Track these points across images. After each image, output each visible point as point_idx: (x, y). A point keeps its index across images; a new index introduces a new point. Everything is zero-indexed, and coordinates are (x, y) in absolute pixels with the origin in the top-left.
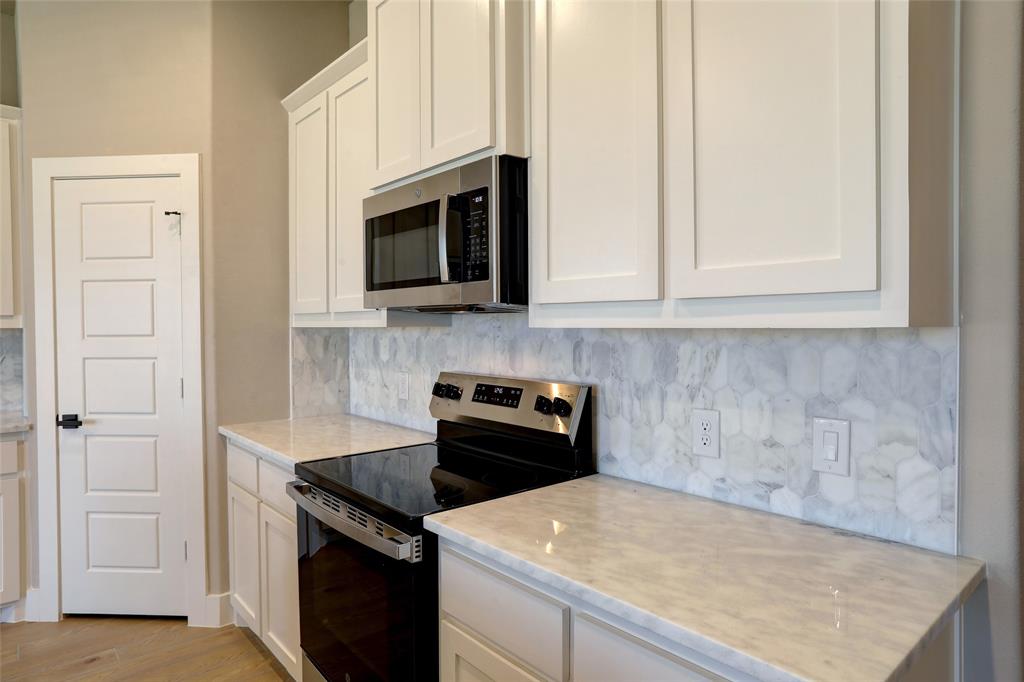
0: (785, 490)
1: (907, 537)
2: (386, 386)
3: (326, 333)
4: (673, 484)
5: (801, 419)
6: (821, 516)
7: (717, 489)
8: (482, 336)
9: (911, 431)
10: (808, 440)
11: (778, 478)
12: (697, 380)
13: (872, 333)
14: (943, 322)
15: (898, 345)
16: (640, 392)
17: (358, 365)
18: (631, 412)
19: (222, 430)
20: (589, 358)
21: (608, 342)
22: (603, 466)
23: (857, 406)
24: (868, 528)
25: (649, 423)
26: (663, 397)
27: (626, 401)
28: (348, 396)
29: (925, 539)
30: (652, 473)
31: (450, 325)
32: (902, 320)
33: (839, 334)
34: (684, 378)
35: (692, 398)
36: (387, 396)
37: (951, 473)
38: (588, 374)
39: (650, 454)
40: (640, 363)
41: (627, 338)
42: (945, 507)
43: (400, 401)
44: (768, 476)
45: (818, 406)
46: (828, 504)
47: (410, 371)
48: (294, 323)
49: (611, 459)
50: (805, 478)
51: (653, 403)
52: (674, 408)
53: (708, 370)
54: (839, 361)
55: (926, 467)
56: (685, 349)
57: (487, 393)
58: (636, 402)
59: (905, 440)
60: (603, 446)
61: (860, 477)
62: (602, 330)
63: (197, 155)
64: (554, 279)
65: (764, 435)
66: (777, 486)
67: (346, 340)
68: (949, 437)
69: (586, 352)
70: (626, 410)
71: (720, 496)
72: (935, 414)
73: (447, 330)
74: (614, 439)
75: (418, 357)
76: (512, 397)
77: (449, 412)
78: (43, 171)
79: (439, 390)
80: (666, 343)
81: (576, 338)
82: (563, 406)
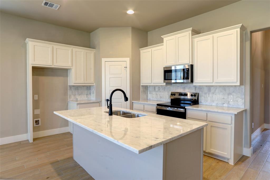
0: (225, 104)
1: (239, 107)
2: (157, 95)
3: (145, 86)
4: (211, 104)
5: (227, 95)
6: (230, 106)
7: (217, 104)
8: (178, 87)
9: (239, 96)
10: (228, 98)
11: (224, 102)
12: (214, 92)
13: (235, 86)
14: (243, 85)
15: (238, 87)
17: (150, 91)
18: (204, 96)
19: (133, 101)
20: (198, 89)
21: (200, 87)
22: (200, 103)
23: (234, 94)
24: (235, 107)
25: (207, 97)
26: (209, 94)
27: (203, 95)
28: (148, 97)
29: (241, 107)
30: (207, 103)
31: (172, 85)
32: (239, 85)
33: (232, 86)
34: (212, 92)
35: (213, 94)
36: (157, 96)
37: (244, 100)
38: (197, 91)
39: (207, 101)
40: (206, 90)
41: (203, 87)
42: (243, 104)
43: (160, 97)
44: (223, 102)
45: (229, 94)
46: (230, 105)
47: (163, 92)
48: (141, 85)
49: (201, 102)
50: (228, 102)
51: (208, 95)
52: (210, 95)
53: (215, 91)
54: (232, 89)
55: (241, 100)
56: (212, 88)
57: (181, 94)
58: (205, 95)
59: (239, 97)
60: (199, 101)
61: (234, 101)
62: (200, 86)
63: (129, 58)
64: (198, 80)
65: (223, 98)
66: (225, 103)
67: (148, 87)
68: (243, 97)
69: (197, 89)
70: (203, 96)
71: (217, 105)
72: (242, 94)
73: (171, 86)
74: (201, 100)
75: (165, 90)
76: (186, 95)
77: (173, 97)
78: (103, 60)
79: (172, 94)
80: (209, 87)
81: (195, 87)
82: (195, 96)
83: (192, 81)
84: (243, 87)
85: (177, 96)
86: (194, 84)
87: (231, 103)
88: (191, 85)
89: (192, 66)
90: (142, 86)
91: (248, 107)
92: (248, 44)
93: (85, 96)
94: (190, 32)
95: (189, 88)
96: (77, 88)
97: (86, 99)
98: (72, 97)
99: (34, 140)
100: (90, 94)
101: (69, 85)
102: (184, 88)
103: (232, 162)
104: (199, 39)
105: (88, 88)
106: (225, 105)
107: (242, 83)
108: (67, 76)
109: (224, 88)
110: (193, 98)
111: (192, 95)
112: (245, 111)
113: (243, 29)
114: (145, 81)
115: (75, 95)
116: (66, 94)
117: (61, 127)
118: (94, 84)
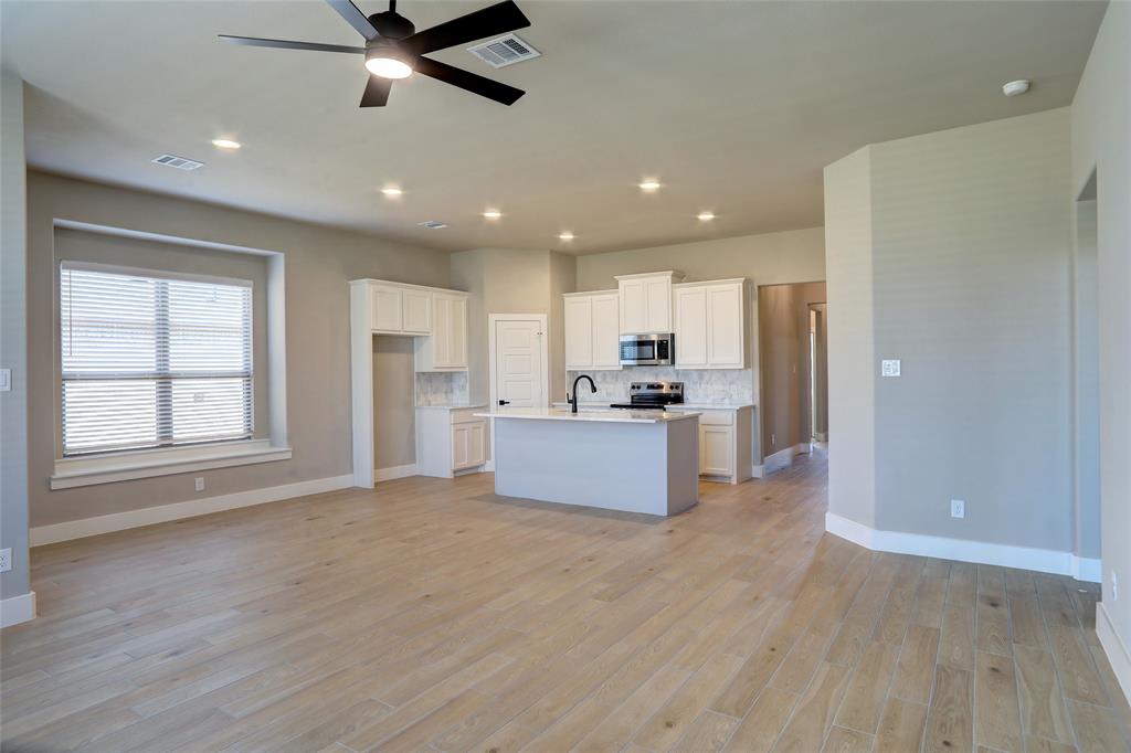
5: (729, 385)
8: (656, 372)
9: (745, 385)
10: (730, 389)
12: (708, 380)
13: (737, 369)
14: (749, 367)
15: (743, 371)
16: (695, 383)
18: (692, 388)
21: (687, 373)
22: (685, 401)
23: (738, 382)
25: (697, 389)
26: (700, 384)
27: (691, 385)
29: (747, 401)
32: (743, 367)
33: (733, 370)
34: (705, 380)
35: (707, 384)
37: (752, 391)
38: (681, 380)
39: (696, 396)
40: (695, 376)
41: (691, 371)
42: (751, 397)
45: (731, 383)
48: (567, 369)
49: (687, 399)
51: (698, 386)
52: (703, 386)
53: (710, 378)
54: (733, 374)
55: (748, 391)
56: (705, 373)
57: (651, 386)
58: (694, 386)
59: (745, 387)
60: (685, 397)
61: (738, 394)
62: (685, 370)
63: (546, 315)
64: (682, 359)
68: (751, 386)
72: (749, 382)
74: (688, 394)
76: (661, 387)
77: (635, 392)
78: (492, 317)
79: (633, 387)
80: (701, 372)
81: (677, 372)
82: (677, 387)
83: (673, 362)
84: (750, 370)
85: (644, 391)
86: (677, 367)
87: (735, 397)
88: (670, 368)
89: (673, 336)
90: (569, 372)
91: (757, 402)
92: (755, 305)
93: (443, 395)
94: (670, 277)
95: (666, 375)
96: (429, 377)
97: (445, 401)
98: (422, 397)
99: (376, 484)
100: (452, 391)
101: (416, 370)
102: (657, 375)
103: (734, 481)
104: (684, 290)
105: (446, 377)
106: (727, 401)
107: (747, 365)
108: (413, 353)
109: (724, 372)
110: (675, 391)
111: (672, 387)
112: (754, 407)
113: (747, 284)
114: (577, 361)
115: (426, 393)
116: (410, 391)
117: (404, 464)
118: (467, 370)
